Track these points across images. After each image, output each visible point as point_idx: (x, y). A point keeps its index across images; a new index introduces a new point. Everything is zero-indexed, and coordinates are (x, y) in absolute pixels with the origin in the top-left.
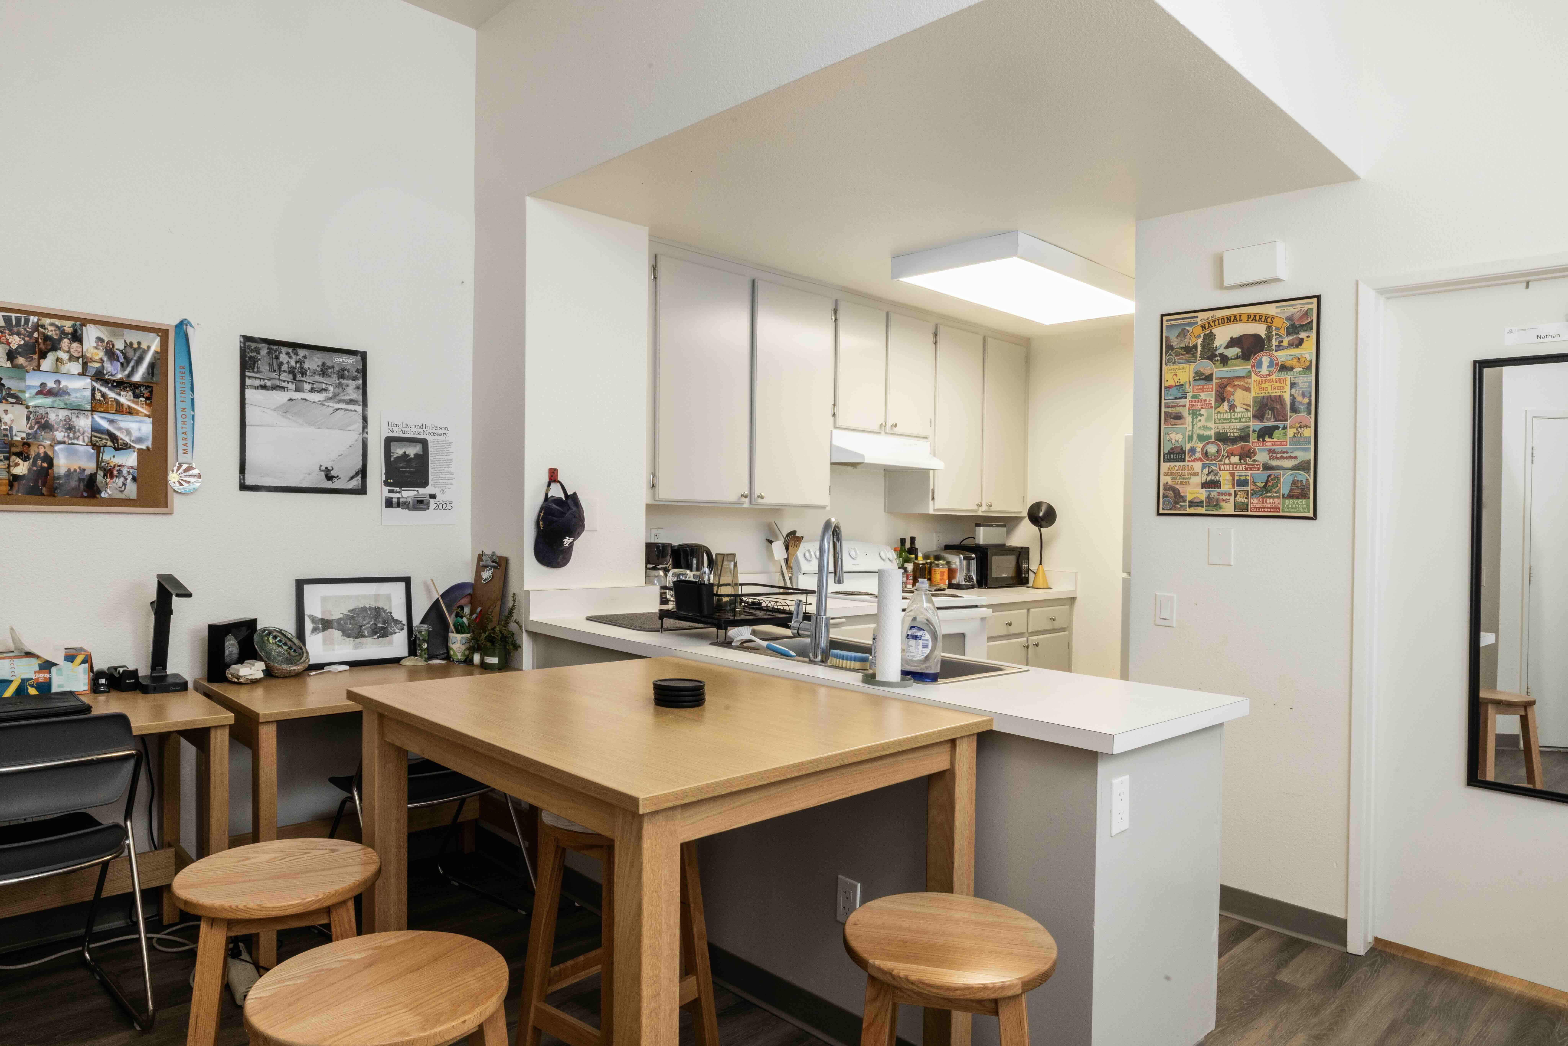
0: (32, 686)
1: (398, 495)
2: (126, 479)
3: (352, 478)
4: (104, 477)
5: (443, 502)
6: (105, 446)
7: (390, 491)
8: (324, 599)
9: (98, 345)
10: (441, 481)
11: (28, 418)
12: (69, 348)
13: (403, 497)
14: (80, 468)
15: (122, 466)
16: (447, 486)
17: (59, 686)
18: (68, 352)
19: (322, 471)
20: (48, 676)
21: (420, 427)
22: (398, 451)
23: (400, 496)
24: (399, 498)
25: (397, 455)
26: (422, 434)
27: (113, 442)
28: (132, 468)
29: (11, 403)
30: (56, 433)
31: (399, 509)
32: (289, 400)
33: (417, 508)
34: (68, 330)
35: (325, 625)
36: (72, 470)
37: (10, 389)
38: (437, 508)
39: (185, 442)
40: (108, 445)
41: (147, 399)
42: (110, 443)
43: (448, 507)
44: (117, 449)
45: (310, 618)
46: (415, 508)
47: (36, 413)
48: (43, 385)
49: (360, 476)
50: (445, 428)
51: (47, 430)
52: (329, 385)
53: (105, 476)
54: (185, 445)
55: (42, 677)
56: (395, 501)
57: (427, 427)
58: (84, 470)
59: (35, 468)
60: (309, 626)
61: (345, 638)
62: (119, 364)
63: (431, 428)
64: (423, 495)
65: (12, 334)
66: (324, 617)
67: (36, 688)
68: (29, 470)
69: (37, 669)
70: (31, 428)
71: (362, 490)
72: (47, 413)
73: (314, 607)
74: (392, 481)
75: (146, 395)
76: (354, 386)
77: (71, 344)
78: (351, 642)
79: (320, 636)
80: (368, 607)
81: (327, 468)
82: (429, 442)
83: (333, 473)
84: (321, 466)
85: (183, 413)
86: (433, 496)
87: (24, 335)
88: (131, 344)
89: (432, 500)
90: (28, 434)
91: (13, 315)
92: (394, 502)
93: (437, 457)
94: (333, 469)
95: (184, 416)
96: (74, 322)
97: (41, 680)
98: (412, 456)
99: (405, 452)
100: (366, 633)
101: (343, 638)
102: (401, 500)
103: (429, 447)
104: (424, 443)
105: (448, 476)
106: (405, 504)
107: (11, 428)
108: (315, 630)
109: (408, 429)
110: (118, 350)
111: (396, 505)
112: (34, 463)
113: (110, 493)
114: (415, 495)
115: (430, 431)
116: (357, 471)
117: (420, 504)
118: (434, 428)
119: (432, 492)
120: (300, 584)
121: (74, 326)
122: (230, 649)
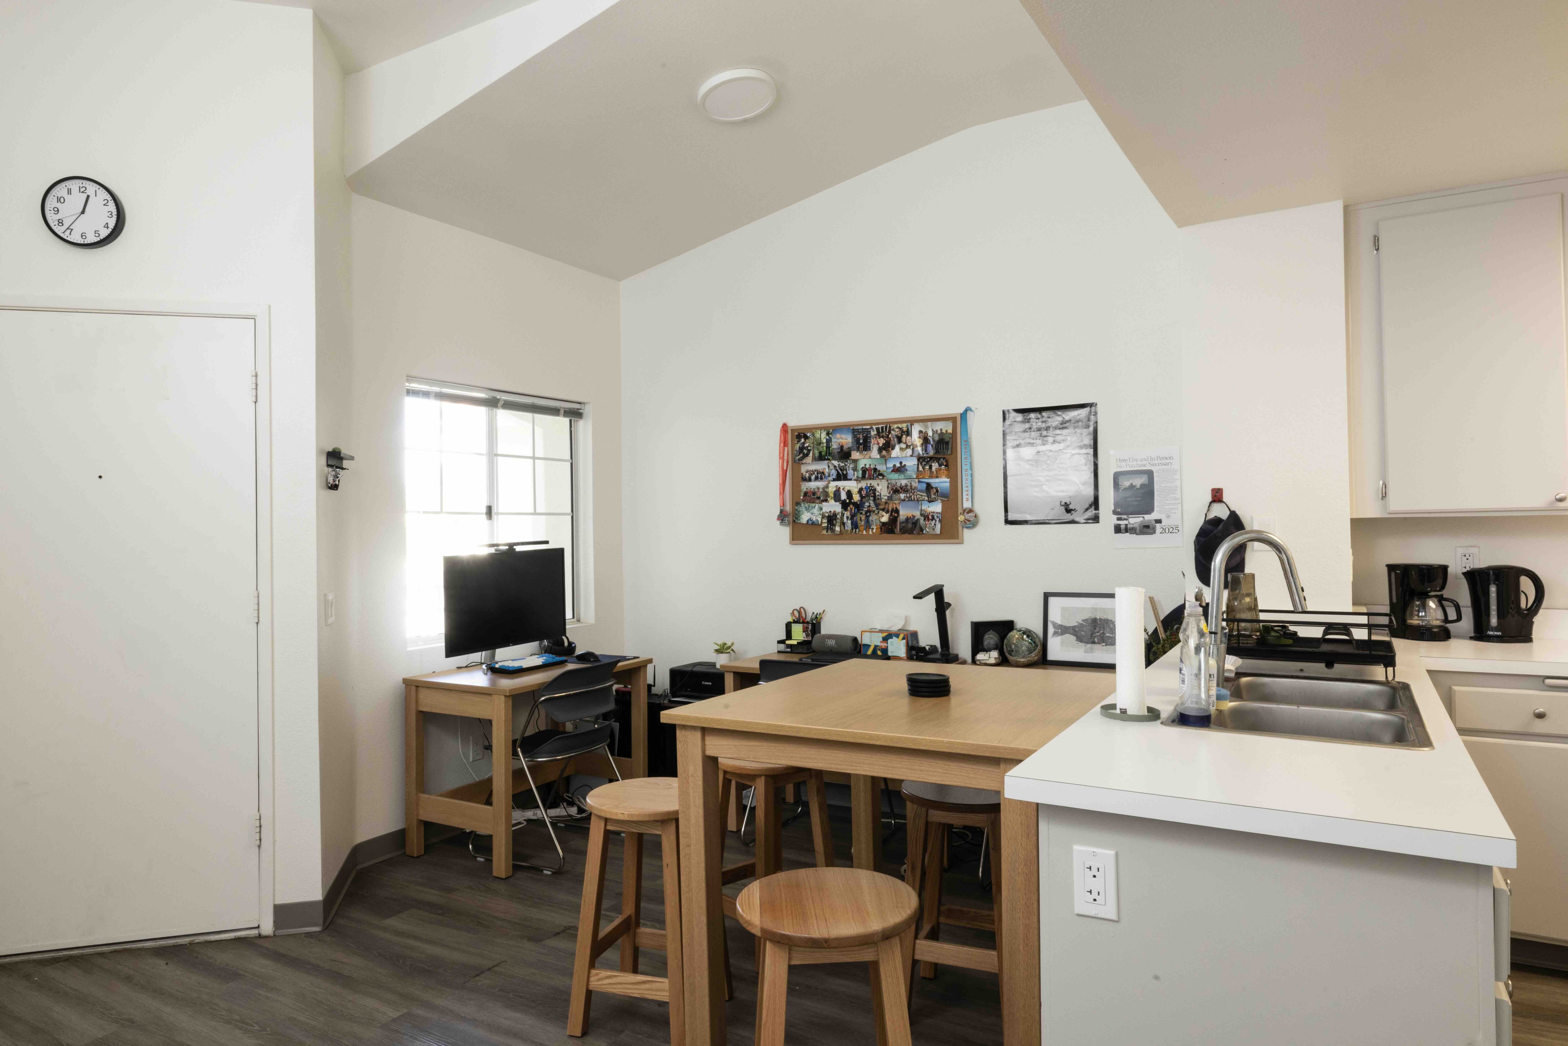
0: (879, 650)
1: (1126, 522)
2: (936, 521)
3: (1087, 510)
4: (924, 521)
5: (1169, 526)
6: (923, 500)
7: (1119, 519)
8: (1064, 609)
9: (920, 435)
10: (1166, 507)
11: (888, 487)
12: (906, 440)
13: (1130, 523)
14: (912, 515)
15: (933, 512)
16: (1173, 511)
17: (892, 652)
18: (906, 443)
19: (1062, 506)
20: (886, 645)
21: (1146, 460)
22: (1125, 483)
23: (1127, 523)
24: (1126, 525)
25: (1125, 487)
26: (1147, 465)
27: (928, 498)
28: (939, 513)
29: (880, 479)
30: (901, 495)
31: (1128, 534)
32: (1037, 453)
33: (1144, 533)
34: (905, 429)
35: (1062, 630)
36: (909, 517)
37: (879, 471)
38: (1164, 531)
39: (967, 493)
40: (925, 499)
41: (946, 466)
42: (926, 498)
43: (1174, 531)
44: (930, 502)
45: (1052, 623)
46: (1142, 533)
47: (891, 483)
48: (894, 465)
49: (1093, 507)
50: (1170, 458)
51: (897, 493)
52: (1067, 435)
53: (925, 519)
54: (967, 495)
55: (884, 645)
56: (1123, 527)
57: (1152, 459)
58: (915, 516)
59: (891, 517)
60: (1051, 630)
61: (1079, 643)
62: (931, 446)
63: (1156, 459)
64: (1149, 520)
65: (880, 438)
66: (1064, 624)
67: (881, 652)
68: (889, 518)
69: (881, 640)
70: (889, 493)
71: (1096, 519)
72: (896, 483)
73: (1055, 616)
74: (1120, 510)
75: (945, 464)
76: (1087, 433)
77: (906, 438)
78: (1083, 646)
79: (1059, 639)
80: (1098, 618)
81: (1066, 503)
82: (1154, 472)
83: (1071, 507)
84: (1061, 502)
85: (966, 473)
86: (1159, 521)
87: (885, 437)
88: (937, 431)
89: (1158, 525)
90: (888, 497)
91: (880, 426)
92: (1122, 529)
93: (1162, 485)
94: (1071, 503)
95: (966, 475)
96: (907, 424)
97: (883, 647)
98: (1139, 487)
99: (1132, 484)
100: (1096, 640)
101: (1077, 642)
102: (1129, 526)
103: (1155, 476)
104: (1150, 474)
105: (1174, 502)
106: (1132, 529)
107: (880, 494)
108: (1055, 633)
109: (1135, 463)
110: (929, 436)
111: (1124, 531)
112: (891, 515)
113: (928, 530)
114: (1141, 521)
115: (1156, 462)
116: (1090, 503)
117: (1147, 529)
118: (1159, 459)
119: (1158, 518)
120: (1047, 596)
121: (907, 426)
122: (988, 641)
